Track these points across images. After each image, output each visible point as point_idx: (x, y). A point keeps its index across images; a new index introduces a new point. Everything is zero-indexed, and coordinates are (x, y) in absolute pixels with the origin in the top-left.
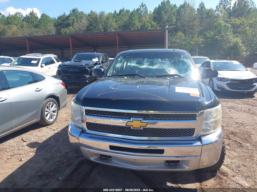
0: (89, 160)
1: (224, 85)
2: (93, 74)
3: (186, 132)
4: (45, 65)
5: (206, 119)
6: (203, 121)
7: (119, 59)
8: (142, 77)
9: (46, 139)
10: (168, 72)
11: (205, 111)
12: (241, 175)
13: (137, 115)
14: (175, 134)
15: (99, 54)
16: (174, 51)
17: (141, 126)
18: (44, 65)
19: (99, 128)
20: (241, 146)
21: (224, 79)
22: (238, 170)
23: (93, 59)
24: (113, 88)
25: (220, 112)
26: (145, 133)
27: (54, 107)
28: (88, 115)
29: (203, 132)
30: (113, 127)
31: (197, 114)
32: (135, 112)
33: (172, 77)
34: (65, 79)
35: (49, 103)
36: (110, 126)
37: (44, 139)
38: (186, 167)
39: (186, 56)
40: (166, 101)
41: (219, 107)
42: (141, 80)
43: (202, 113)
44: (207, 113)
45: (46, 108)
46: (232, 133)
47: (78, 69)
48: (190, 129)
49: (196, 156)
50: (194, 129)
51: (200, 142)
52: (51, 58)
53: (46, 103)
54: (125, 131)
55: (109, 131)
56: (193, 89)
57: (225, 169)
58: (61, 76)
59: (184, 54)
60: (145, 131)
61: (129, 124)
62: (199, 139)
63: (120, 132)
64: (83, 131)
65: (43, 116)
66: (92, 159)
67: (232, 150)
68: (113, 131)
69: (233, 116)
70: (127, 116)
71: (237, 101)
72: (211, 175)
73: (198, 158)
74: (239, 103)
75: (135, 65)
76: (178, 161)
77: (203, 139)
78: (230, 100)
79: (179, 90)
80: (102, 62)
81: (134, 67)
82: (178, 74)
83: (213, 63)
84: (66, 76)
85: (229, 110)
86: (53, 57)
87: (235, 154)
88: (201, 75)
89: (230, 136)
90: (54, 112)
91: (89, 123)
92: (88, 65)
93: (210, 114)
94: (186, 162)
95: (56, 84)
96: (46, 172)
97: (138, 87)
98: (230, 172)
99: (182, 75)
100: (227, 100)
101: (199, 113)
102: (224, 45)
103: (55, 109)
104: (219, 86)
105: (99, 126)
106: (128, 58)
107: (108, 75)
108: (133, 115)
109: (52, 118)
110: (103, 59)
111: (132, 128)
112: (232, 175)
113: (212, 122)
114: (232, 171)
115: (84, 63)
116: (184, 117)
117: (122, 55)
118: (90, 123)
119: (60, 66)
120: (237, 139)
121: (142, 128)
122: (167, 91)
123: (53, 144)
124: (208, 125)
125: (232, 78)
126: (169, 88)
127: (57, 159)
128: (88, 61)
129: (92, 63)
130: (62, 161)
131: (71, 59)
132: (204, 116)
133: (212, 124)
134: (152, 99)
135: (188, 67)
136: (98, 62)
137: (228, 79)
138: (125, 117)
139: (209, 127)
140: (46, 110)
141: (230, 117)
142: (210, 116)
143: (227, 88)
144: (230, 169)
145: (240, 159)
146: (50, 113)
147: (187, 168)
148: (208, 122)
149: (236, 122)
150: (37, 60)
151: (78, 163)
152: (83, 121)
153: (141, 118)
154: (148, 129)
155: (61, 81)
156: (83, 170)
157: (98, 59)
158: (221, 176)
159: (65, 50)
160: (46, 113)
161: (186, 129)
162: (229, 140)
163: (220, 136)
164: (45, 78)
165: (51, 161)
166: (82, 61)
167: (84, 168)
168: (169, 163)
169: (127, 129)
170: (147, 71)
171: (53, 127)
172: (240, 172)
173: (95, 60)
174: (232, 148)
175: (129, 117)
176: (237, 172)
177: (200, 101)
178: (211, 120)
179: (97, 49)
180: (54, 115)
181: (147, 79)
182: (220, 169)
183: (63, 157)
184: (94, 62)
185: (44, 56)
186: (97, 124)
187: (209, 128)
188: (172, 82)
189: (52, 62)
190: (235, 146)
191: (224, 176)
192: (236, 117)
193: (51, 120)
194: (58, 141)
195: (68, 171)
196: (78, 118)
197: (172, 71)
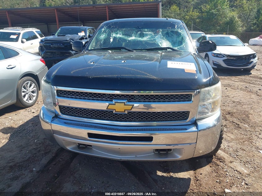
0: (66, 149)
1: (220, 61)
2: (73, 48)
3: (179, 115)
4: (26, 40)
5: (204, 100)
6: (199, 101)
7: (103, 29)
8: (129, 51)
9: (23, 123)
10: (160, 45)
11: (203, 90)
12: (239, 160)
13: (120, 97)
14: (166, 119)
15: (85, 27)
16: (167, 21)
17: (125, 110)
18: (24, 40)
19: (74, 112)
20: (238, 127)
21: (221, 54)
22: (235, 155)
23: (79, 33)
24: (92, 63)
25: (220, 92)
26: (130, 117)
27: (32, 87)
28: (60, 96)
29: (199, 115)
30: (91, 111)
31: (193, 94)
32: (118, 92)
33: (164, 51)
34: (49, 56)
35: (26, 83)
36: (88, 110)
37: (21, 123)
38: (178, 156)
39: (181, 26)
40: (156, 79)
41: (219, 85)
42: (128, 54)
43: (199, 92)
44: (204, 93)
45: (23, 88)
46: (229, 113)
47: (62, 44)
48: (184, 112)
49: (190, 144)
50: (189, 112)
51: (195, 127)
52: (32, 32)
53: (22, 83)
54: (107, 116)
55: (87, 116)
56: (189, 63)
57: (221, 153)
58: (44, 52)
59: (178, 23)
60: (130, 115)
61: (111, 107)
62: (195, 123)
63: (100, 117)
64: (56, 116)
65: (19, 97)
66: (69, 148)
67: (229, 131)
68: (92, 116)
69: (229, 95)
70: (109, 98)
71: (233, 78)
72: (207, 161)
73: (193, 145)
74: (235, 80)
75: (121, 36)
76: (170, 150)
77: (199, 123)
78: (226, 77)
79: (171, 65)
80: (89, 36)
81: (120, 38)
82: (171, 47)
83: (209, 37)
84: (50, 52)
85: (225, 88)
86: (36, 31)
87: (232, 137)
88: (197, 48)
89: (227, 116)
90: (33, 92)
91: (62, 106)
92: (73, 40)
93: (209, 93)
94: (179, 151)
95: (33, 60)
96: (19, 162)
97: (123, 62)
98: (228, 157)
99: (176, 48)
100: (223, 77)
101: (195, 92)
102: (220, 20)
103: (34, 89)
104: (215, 62)
105: (75, 110)
106: (113, 28)
107: (89, 49)
108: (115, 97)
109: (32, 99)
110: (90, 32)
111: (114, 112)
112: (229, 161)
113: (210, 103)
114: (229, 156)
115: (68, 37)
116: (177, 98)
117: (107, 24)
118: (64, 107)
119: (42, 41)
120: (234, 120)
121: (126, 112)
122: (157, 67)
123: (30, 129)
124: (205, 106)
125: (229, 54)
126: (160, 63)
127: (33, 146)
128: (73, 35)
129: (78, 37)
130: (39, 149)
131: (55, 33)
132: (201, 96)
133: (210, 106)
134: (139, 76)
135: (182, 38)
136: (84, 36)
137: (224, 54)
138: (106, 98)
139: (207, 108)
140: (22, 91)
141: (226, 95)
142: (209, 96)
143: (224, 65)
144: (227, 153)
145: (238, 141)
146: (29, 94)
147: (180, 157)
148: (205, 103)
149: (232, 101)
150: (17, 34)
151: (58, 150)
152: (56, 104)
153: (125, 99)
154: (134, 112)
155: (40, 57)
156: (62, 159)
157: (84, 33)
158: (216, 162)
159: (52, 25)
160: (23, 94)
161: (179, 112)
162: (226, 120)
163: (218, 120)
164: (19, 53)
165: (26, 149)
166: (67, 35)
167: (63, 156)
168: (159, 152)
169: (109, 113)
170: (135, 43)
171: (32, 109)
172: (238, 157)
173: (82, 34)
174: (228, 129)
175: (111, 99)
176: (235, 157)
177: (196, 78)
178: (209, 101)
179: (86, 24)
180: (33, 96)
181: (134, 53)
182: (216, 154)
183: (40, 144)
184: (80, 36)
185: (25, 30)
186: (72, 108)
187: (206, 111)
188: (164, 56)
189: (35, 37)
190: (233, 127)
191: (220, 161)
192: (232, 96)
193: (31, 102)
194: (36, 125)
195: (44, 161)
196: (50, 100)
197: (165, 44)
